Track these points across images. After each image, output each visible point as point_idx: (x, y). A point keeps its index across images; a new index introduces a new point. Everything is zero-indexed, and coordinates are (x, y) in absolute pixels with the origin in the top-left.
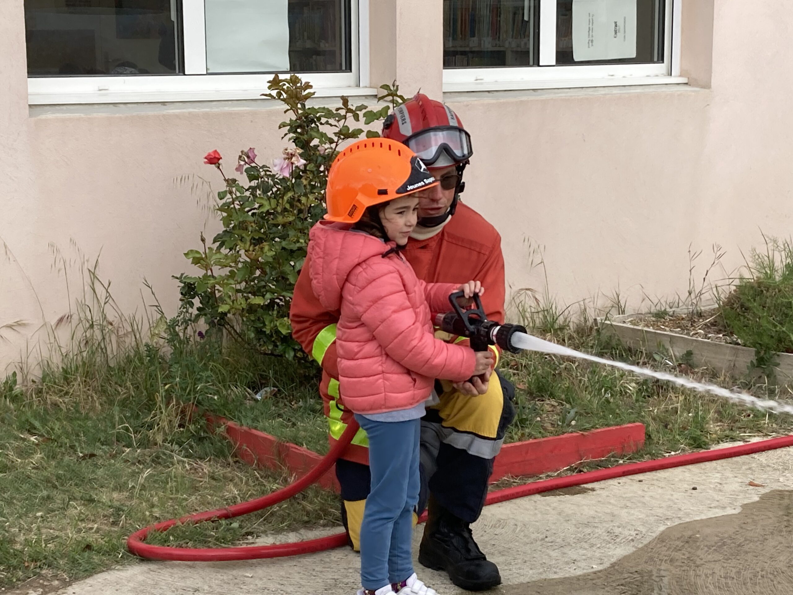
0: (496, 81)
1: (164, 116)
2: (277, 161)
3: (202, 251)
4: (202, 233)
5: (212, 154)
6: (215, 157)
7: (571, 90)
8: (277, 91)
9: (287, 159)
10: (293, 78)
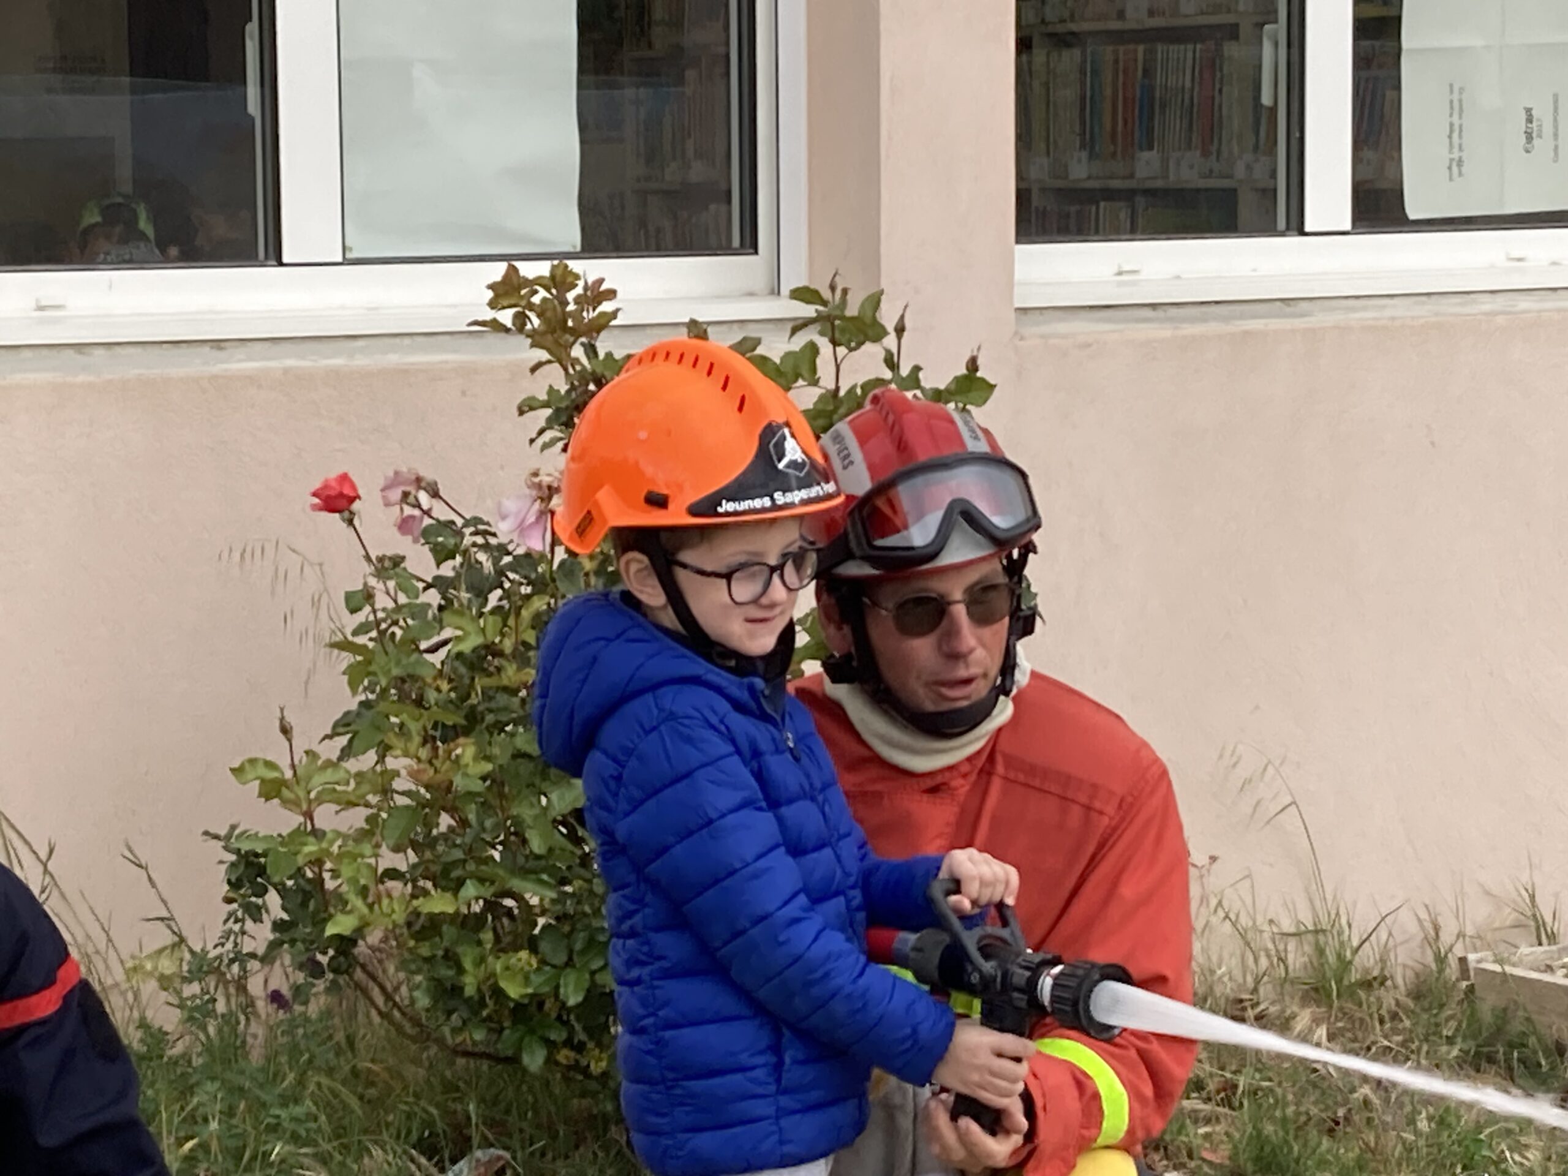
0: (1178, 277)
1: (214, 378)
2: (511, 505)
3: (284, 763)
4: (282, 710)
5: (333, 484)
6: (341, 495)
7: (1395, 301)
8: (513, 310)
9: (539, 501)
10: (559, 272)
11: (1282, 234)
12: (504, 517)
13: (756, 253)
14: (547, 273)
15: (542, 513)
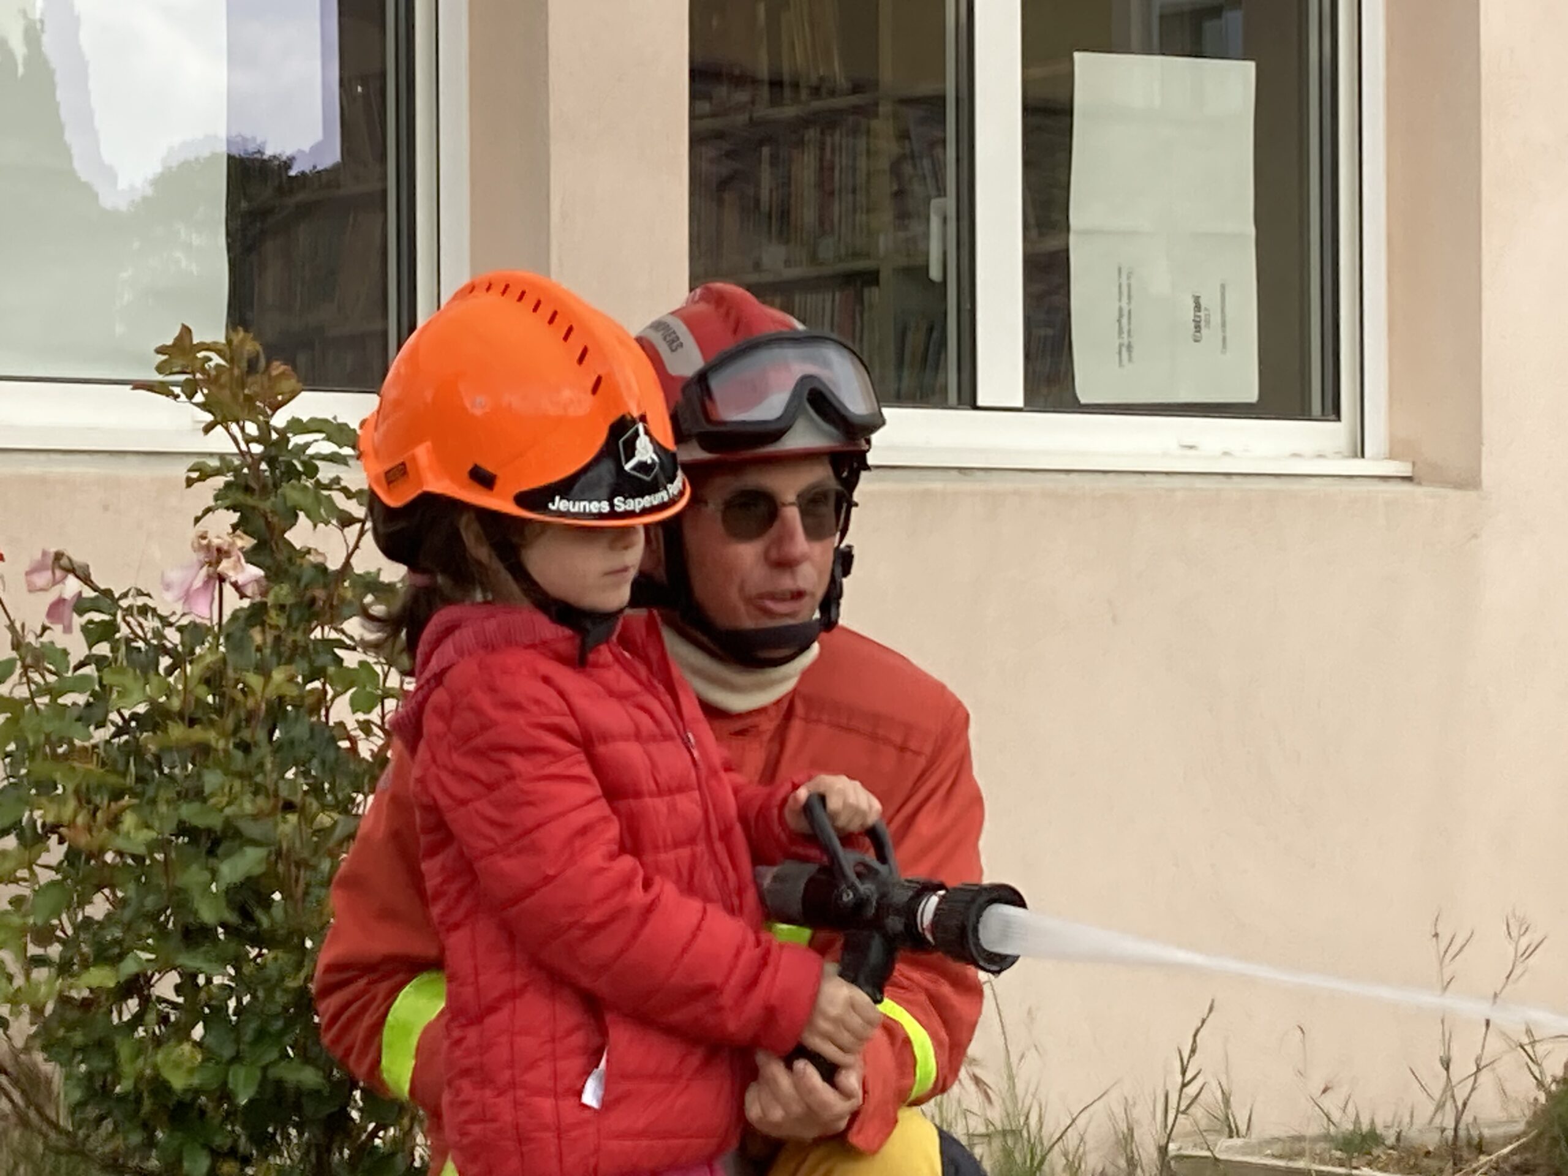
2: (175, 575)
9: (206, 565)
11: (956, 407)
15: (209, 577)
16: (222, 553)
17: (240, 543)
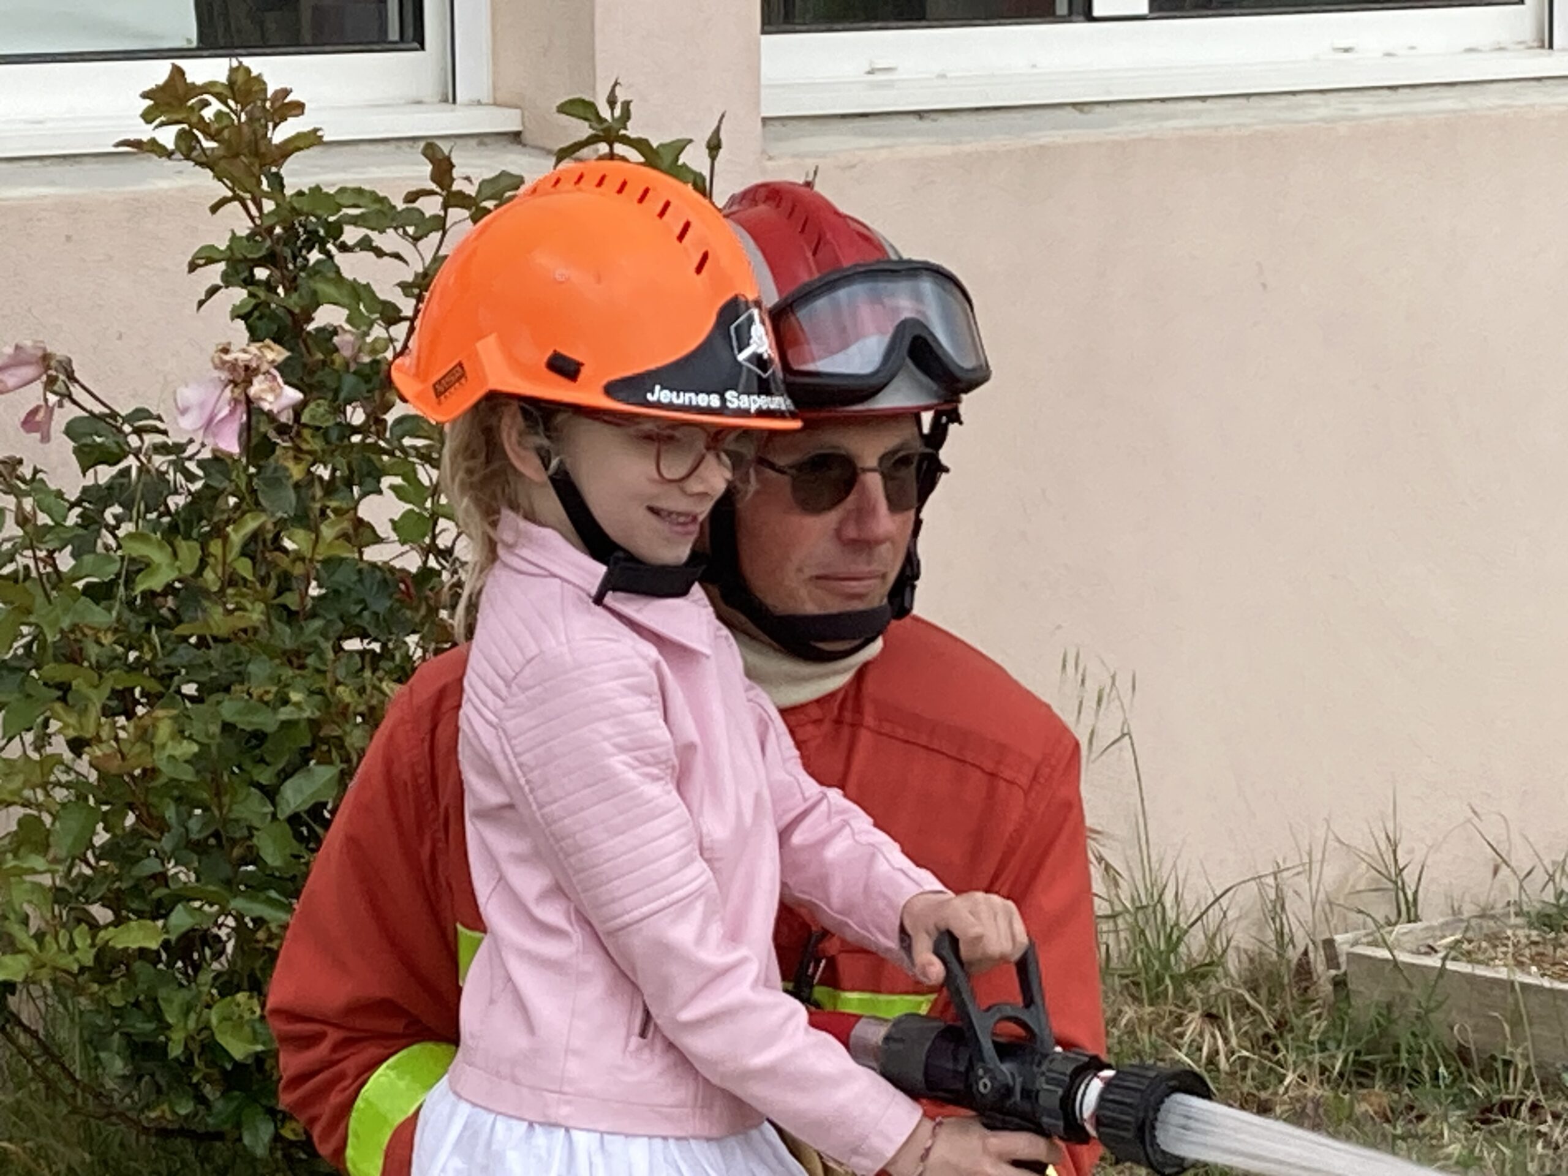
0: (943, 76)
2: (189, 394)
7: (1208, 105)
8: (176, 128)
9: (231, 386)
10: (240, 78)
11: (1067, 19)
12: (184, 412)
13: (422, 48)
14: (223, 78)
15: (236, 401)
16: (250, 372)
17: (270, 356)
